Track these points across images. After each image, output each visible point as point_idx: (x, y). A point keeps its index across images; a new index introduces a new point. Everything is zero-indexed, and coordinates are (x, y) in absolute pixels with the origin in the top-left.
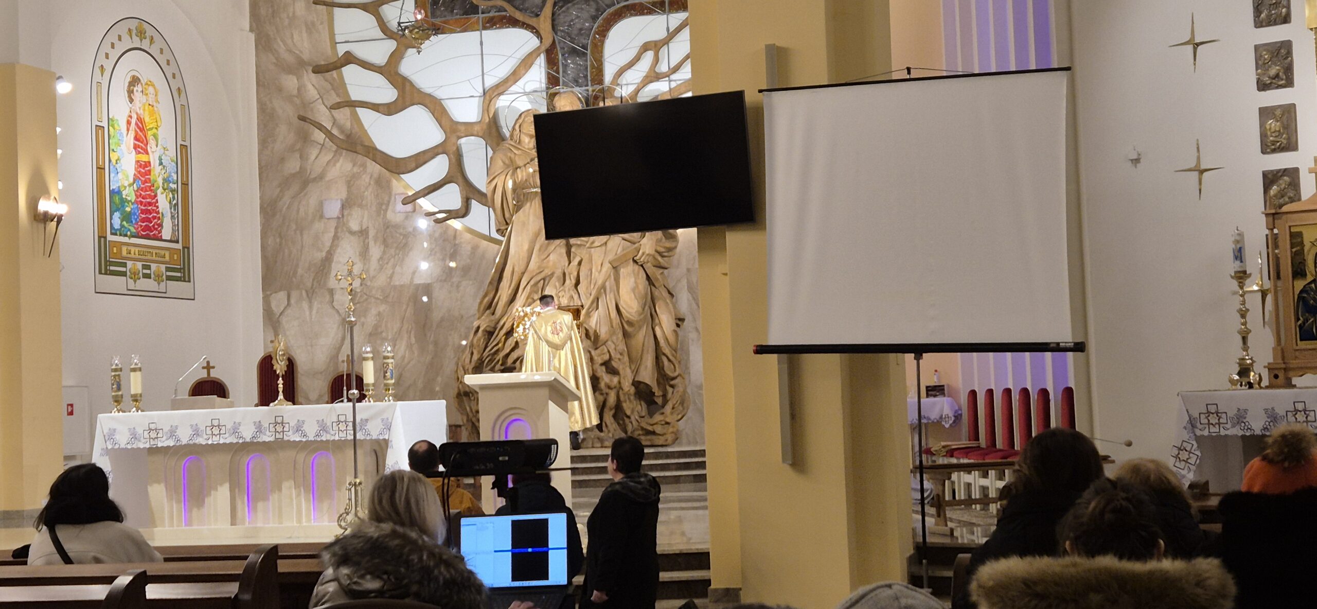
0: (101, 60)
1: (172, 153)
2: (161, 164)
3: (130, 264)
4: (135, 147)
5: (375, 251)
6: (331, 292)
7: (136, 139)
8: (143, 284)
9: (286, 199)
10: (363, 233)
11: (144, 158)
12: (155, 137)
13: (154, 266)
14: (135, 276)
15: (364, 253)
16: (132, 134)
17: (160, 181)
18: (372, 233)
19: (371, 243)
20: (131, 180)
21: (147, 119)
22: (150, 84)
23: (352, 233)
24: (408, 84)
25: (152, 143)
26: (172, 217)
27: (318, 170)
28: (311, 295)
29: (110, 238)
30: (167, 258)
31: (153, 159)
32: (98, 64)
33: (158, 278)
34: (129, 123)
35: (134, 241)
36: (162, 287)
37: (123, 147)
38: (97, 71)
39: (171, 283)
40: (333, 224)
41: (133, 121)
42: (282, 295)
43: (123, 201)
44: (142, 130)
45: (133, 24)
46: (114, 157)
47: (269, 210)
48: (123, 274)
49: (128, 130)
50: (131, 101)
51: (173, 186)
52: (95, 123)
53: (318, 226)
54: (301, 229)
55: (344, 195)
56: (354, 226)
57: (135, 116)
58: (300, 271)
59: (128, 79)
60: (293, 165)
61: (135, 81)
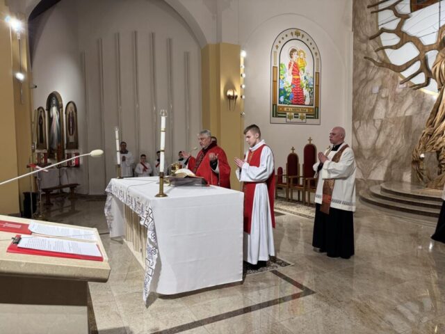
0: (277, 43)
1: (311, 75)
2: (305, 78)
3: (288, 114)
4: (292, 74)
5: (391, 105)
6: (374, 120)
7: (293, 70)
8: (294, 120)
9: (361, 89)
10: (387, 98)
11: (297, 77)
12: (303, 70)
13: (300, 114)
14: (290, 117)
15: (387, 106)
16: (291, 69)
17: (305, 85)
18: (389, 98)
19: (389, 101)
20: (290, 84)
21: (299, 64)
22: (301, 51)
23: (382, 98)
24: (404, 35)
25: (301, 72)
26: (310, 97)
27: (372, 76)
28: (367, 122)
29: (278, 105)
30: (307, 111)
31: (302, 77)
32: (275, 44)
33: (302, 118)
34: (290, 65)
35: (290, 105)
36: (304, 121)
37: (287, 74)
38: (275, 47)
39: (308, 120)
40: (376, 96)
41: (292, 65)
42: (358, 122)
43: (286, 92)
44: (297, 67)
45: (294, 31)
46: (282, 77)
47: (355, 93)
48: (285, 117)
49: (289, 68)
50: (291, 57)
51: (311, 86)
52: (273, 65)
53: (371, 97)
54: (365, 99)
55: (380, 84)
56: (383, 95)
57: (293, 63)
58: (364, 114)
59: (290, 50)
60: (364, 76)
61: (293, 51)
